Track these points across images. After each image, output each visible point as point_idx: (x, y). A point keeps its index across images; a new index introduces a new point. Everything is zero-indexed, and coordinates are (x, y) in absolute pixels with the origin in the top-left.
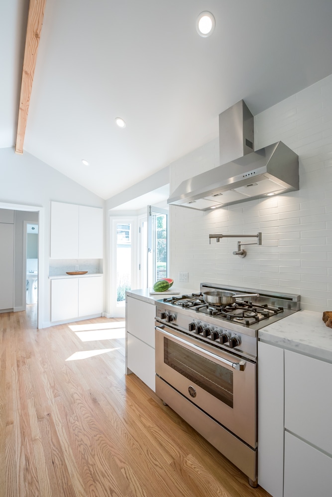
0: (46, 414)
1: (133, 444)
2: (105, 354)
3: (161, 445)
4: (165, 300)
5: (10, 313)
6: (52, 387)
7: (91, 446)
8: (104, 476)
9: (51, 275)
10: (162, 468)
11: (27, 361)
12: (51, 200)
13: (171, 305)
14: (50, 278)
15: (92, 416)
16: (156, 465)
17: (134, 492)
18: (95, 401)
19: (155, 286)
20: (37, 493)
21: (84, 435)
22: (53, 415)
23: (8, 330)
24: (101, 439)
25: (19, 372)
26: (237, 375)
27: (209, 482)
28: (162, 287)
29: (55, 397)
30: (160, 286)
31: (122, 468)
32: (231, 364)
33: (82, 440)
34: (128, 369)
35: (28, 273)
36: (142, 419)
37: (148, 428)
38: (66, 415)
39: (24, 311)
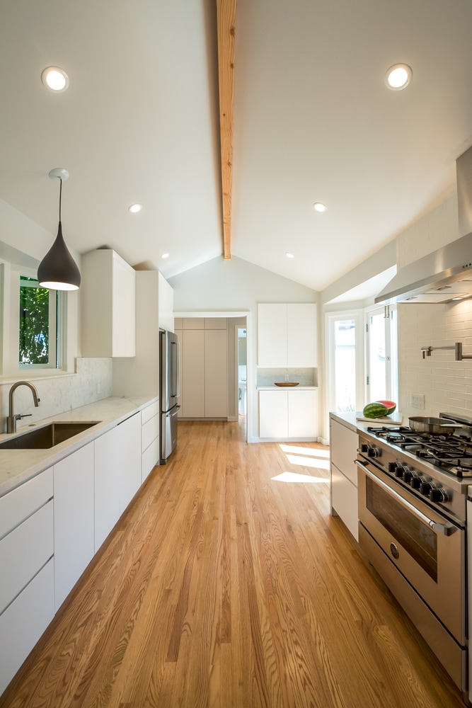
0: (244, 522)
1: (320, 583)
2: (310, 485)
3: (352, 599)
4: (369, 429)
5: (224, 422)
6: (251, 500)
7: (277, 565)
8: (283, 594)
9: (258, 385)
10: (345, 619)
11: (235, 471)
12: (258, 303)
13: (375, 436)
14: (258, 389)
15: (284, 541)
16: (340, 614)
17: (309, 621)
18: (289, 528)
19: (365, 411)
20: (228, 577)
21: (273, 553)
22: (249, 525)
23: (222, 439)
24: (288, 563)
25: (227, 479)
26: (442, 540)
27: (400, 663)
28: (373, 412)
29: (253, 511)
30: (371, 411)
31: (302, 597)
32: (428, 521)
33: (270, 556)
34: (333, 510)
35: (240, 381)
36: (337, 565)
37: (341, 578)
38: (260, 530)
39: (236, 421)
